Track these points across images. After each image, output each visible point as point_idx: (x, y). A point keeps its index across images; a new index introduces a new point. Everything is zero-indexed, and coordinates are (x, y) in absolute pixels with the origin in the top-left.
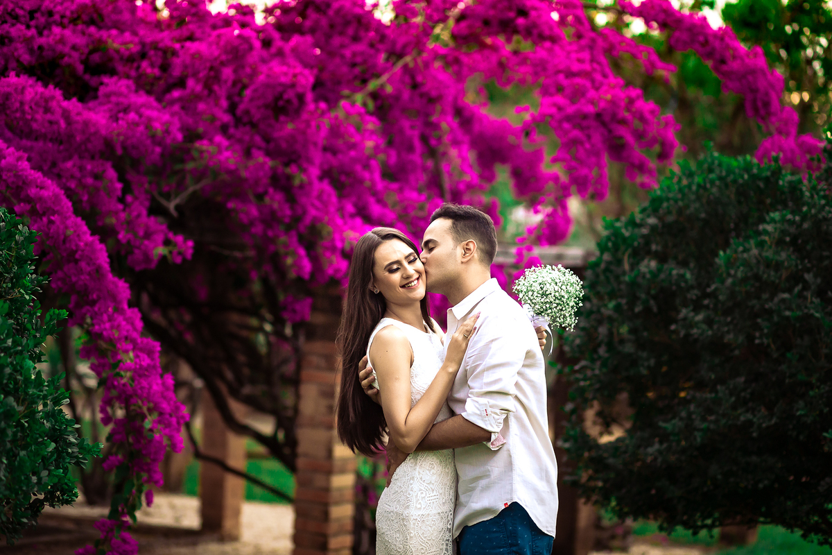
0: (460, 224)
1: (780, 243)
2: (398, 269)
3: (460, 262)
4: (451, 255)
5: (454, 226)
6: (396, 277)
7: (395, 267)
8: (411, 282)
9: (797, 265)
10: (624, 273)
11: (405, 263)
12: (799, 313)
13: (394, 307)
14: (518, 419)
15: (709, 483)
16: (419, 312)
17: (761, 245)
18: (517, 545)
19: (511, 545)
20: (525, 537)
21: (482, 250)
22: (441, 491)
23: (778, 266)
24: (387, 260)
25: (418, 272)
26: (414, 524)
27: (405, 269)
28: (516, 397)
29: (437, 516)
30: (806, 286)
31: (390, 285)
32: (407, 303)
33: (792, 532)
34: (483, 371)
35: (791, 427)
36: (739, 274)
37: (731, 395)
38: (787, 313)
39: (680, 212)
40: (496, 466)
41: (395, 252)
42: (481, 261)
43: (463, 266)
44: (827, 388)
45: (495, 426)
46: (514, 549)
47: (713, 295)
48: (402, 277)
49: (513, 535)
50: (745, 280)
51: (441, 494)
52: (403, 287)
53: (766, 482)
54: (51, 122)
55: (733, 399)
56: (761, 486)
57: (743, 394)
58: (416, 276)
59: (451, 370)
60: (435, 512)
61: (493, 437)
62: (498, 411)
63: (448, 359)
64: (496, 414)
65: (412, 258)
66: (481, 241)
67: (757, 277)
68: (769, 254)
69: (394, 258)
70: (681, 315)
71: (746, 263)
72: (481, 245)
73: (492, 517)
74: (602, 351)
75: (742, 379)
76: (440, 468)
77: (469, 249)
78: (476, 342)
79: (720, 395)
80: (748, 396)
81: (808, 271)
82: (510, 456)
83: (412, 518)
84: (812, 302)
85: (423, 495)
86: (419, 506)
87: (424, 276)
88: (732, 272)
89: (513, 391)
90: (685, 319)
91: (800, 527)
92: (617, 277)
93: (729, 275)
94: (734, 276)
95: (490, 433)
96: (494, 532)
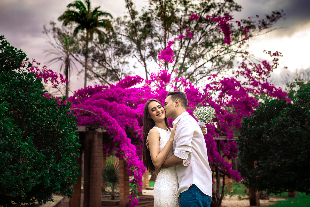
0: (174, 96)
1: (287, 115)
2: (155, 110)
3: (175, 106)
4: (172, 105)
5: (172, 97)
6: (155, 112)
7: (154, 109)
8: (159, 114)
9: (293, 120)
10: (248, 129)
11: (157, 108)
12: (295, 131)
13: (156, 123)
14: (194, 155)
15: (276, 180)
16: (165, 124)
17: (282, 116)
18: (196, 199)
19: (194, 200)
20: (199, 197)
21: (182, 102)
22: (171, 182)
23: (287, 121)
24: (151, 107)
25: (162, 111)
26: (162, 193)
27: (157, 110)
28: (192, 147)
29: (170, 190)
30: (296, 125)
31: (153, 116)
32: (160, 121)
33: (303, 193)
34: (179, 139)
35: (297, 163)
36: (277, 124)
37: (279, 155)
38: (292, 132)
39: (261, 113)
40: (187, 172)
41: (154, 105)
42: (182, 105)
43: (176, 108)
44: (306, 151)
45: (184, 157)
46: (195, 201)
47: (271, 131)
48: (156, 112)
49: (194, 196)
50: (279, 125)
51: (171, 183)
52: (157, 115)
53: (292, 179)
54: (122, 111)
55: (280, 156)
56: (291, 180)
57: (282, 155)
58: (161, 112)
59: (171, 140)
60: (169, 189)
61: (184, 161)
62: (185, 152)
63: (171, 137)
64: (184, 153)
65: (160, 107)
66: (181, 99)
67: (282, 124)
68: (284, 118)
69: (153, 106)
70: (263, 136)
71: (278, 121)
72: (181, 101)
73: (187, 190)
74: (244, 148)
75: (282, 151)
76: (171, 174)
77: (177, 102)
78: (177, 129)
79: (276, 155)
80: (284, 155)
81: (296, 121)
82: (192, 168)
83: (161, 191)
84: (298, 128)
85: (165, 183)
86: (163, 187)
87: (164, 112)
88: (275, 124)
89: (190, 145)
90: (264, 137)
91: (305, 192)
92: (247, 130)
93: (275, 125)
94: (276, 125)
95: (183, 160)
96: (189, 195)
